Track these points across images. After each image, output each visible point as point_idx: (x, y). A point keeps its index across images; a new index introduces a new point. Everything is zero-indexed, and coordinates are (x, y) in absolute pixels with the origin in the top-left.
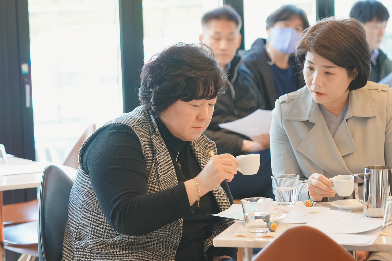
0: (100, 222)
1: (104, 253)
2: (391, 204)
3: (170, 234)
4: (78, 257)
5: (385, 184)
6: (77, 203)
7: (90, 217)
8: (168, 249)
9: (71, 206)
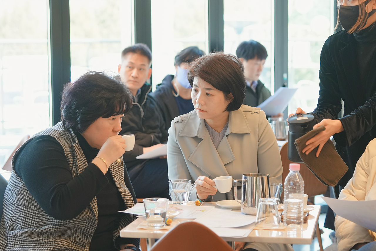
0: (29, 216)
1: (32, 240)
2: (262, 204)
3: (87, 225)
4: (11, 244)
5: (259, 188)
6: (10, 200)
7: (21, 211)
8: (84, 239)
9: (6, 203)
